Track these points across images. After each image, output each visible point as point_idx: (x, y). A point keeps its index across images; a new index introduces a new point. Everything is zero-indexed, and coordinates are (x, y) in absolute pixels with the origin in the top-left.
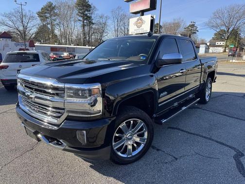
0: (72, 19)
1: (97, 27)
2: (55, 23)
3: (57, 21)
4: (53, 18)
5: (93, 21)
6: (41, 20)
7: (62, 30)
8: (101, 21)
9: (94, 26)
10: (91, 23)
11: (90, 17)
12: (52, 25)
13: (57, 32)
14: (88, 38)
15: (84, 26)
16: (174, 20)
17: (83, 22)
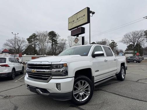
0: (46, 42)
1: (60, 45)
2: (37, 44)
3: (38, 43)
4: (36, 41)
5: (58, 42)
6: (29, 42)
7: (40, 47)
8: (62, 42)
9: (58, 45)
10: (56, 43)
11: (56, 41)
12: (35, 45)
13: (37, 49)
14: (55, 51)
15: (52, 45)
16: (103, 40)
17: (52, 43)
